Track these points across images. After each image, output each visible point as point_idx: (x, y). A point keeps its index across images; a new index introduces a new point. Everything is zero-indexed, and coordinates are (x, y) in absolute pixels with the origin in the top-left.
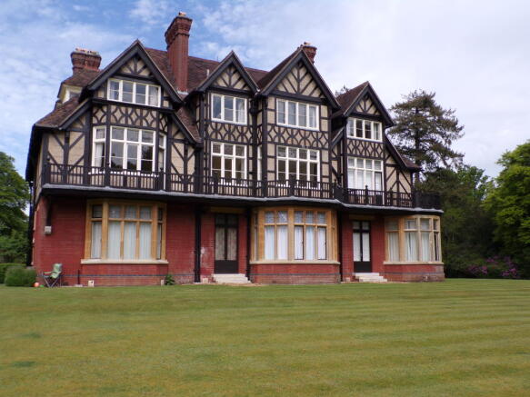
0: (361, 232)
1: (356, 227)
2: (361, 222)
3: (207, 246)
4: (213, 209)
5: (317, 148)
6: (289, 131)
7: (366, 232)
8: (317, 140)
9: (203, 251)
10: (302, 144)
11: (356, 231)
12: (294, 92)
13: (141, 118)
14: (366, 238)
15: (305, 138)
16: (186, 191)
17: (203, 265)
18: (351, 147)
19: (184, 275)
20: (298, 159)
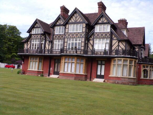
0: (101, 65)
1: (100, 62)
2: (101, 61)
3: (52, 67)
4: (54, 58)
5: (81, 37)
6: (72, 34)
7: (103, 64)
8: (81, 35)
9: (51, 69)
10: (76, 37)
11: (99, 64)
12: (74, 22)
13: (37, 37)
14: (103, 67)
15: (77, 35)
16: (48, 53)
17: (51, 72)
18: (96, 35)
19: (46, 75)
20: (74, 42)
